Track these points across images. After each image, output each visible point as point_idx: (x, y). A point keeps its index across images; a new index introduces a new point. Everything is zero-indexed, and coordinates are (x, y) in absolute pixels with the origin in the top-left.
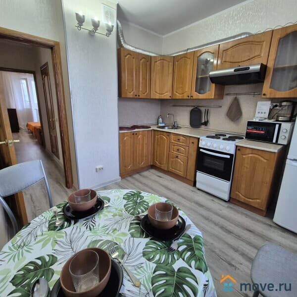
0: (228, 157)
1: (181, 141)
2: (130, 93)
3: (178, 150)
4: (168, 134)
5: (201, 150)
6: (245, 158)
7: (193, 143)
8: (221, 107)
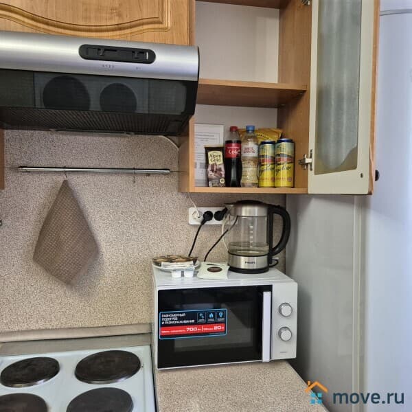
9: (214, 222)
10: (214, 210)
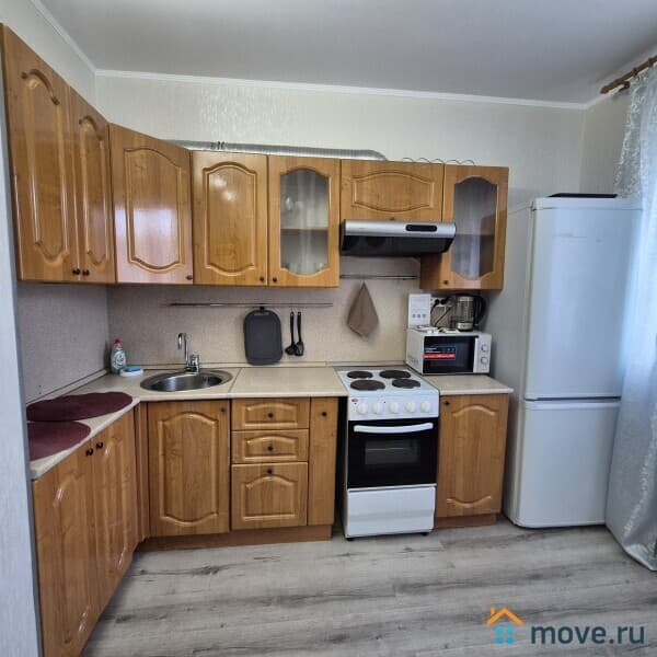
0: (429, 426)
1: (278, 416)
2: (52, 258)
3: (270, 449)
4: (222, 405)
5: (358, 428)
6: (459, 417)
7: (324, 414)
8: (330, 305)
9: (440, 305)
10: (440, 299)
